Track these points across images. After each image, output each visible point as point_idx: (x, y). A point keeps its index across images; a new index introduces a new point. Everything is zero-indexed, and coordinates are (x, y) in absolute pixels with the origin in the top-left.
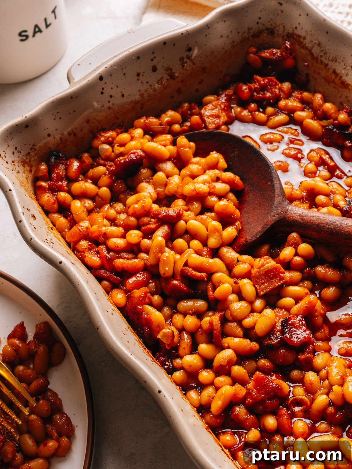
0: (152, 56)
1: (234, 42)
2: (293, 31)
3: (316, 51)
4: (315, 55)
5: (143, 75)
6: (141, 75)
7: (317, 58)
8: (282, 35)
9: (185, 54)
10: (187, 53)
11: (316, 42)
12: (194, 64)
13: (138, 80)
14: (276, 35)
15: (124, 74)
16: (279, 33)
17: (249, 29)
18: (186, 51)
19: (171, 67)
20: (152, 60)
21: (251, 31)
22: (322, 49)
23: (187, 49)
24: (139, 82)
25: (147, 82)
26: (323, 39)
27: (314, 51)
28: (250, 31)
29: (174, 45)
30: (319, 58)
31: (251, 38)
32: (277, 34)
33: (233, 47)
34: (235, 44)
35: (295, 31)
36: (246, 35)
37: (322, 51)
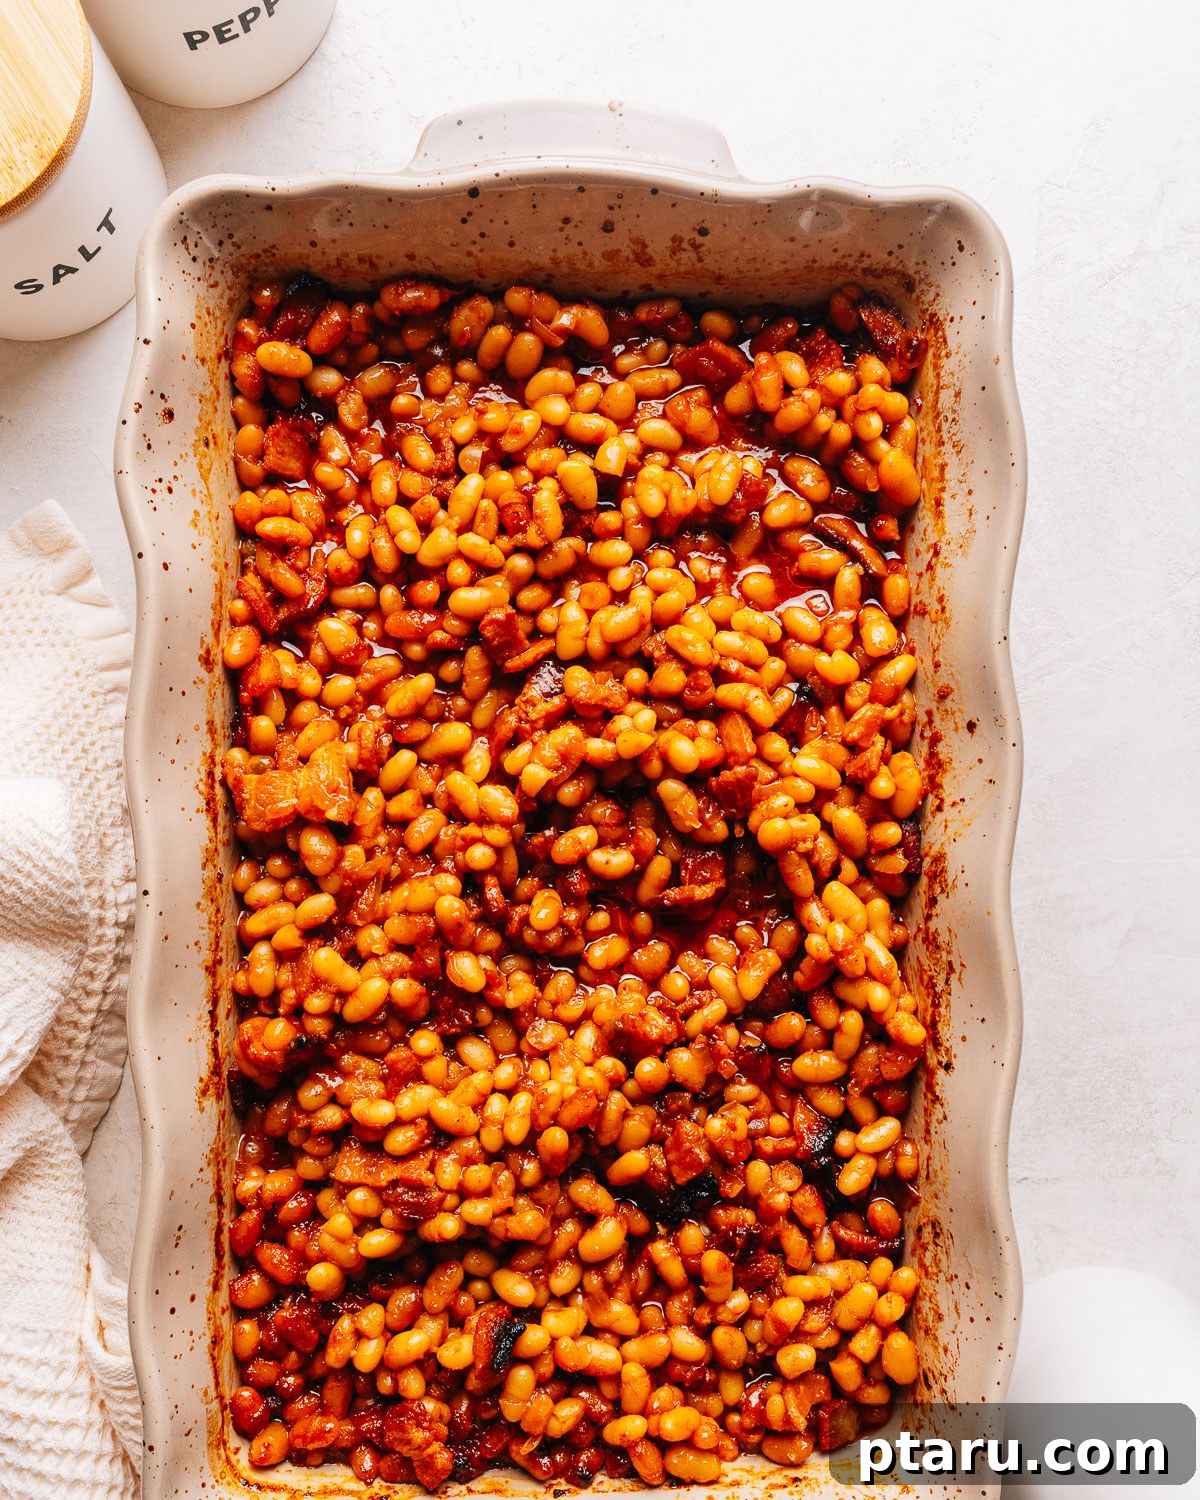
0: (615, 202)
1: (814, 261)
2: (945, 319)
3: (946, 398)
4: (939, 405)
5: (576, 226)
6: (572, 224)
7: (938, 414)
8: (925, 307)
9: (688, 234)
10: (695, 235)
11: (958, 384)
12: (700, 260)
13: (561, 230)
14: (914, 296)
15: (534, 206)
16: (923, 298)
17: (862, 255)
18: (694, 229)
19: (648, 242)
20: (611, 208)
21: (866, 263)
22: (956, 407)
23: (698, 227)
24: (563, 235)
25: (580, 244)
26: (970, 392)
27: (943, 394)
28: (865, 258)
29: (674, 205)
30: (941, 417)
31: (859, 271)
32: (918, 297)
33: (809, 268)
34: (816, 265)
35: (948, 323)
36: (851, 263)
37: (954, 411)
